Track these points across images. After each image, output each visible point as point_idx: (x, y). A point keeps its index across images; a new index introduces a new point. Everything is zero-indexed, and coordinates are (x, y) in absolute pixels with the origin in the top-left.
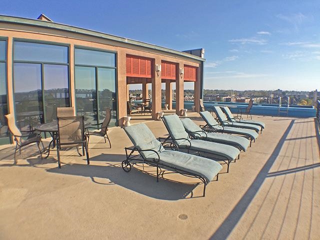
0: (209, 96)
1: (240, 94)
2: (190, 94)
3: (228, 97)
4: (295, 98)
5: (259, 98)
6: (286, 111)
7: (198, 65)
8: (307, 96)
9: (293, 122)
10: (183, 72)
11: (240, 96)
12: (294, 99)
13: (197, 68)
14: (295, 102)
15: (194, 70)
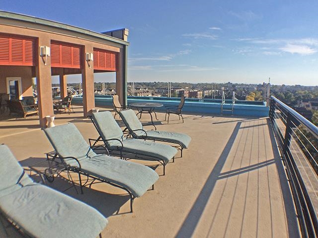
0: (163, 89)
1: (194, 86)
2: (145, 86)
3: (182, 89)
4: (244, 90)
5: (210, 91)
6: (231, 109)
7: (118, 50)
8: (255, 89)
9: (238, 127)
10: (92, 58)
11: (193, 88)
12: (243, 92)
13: (117, 54)
14: (244, 94)
15: (113, 56)
